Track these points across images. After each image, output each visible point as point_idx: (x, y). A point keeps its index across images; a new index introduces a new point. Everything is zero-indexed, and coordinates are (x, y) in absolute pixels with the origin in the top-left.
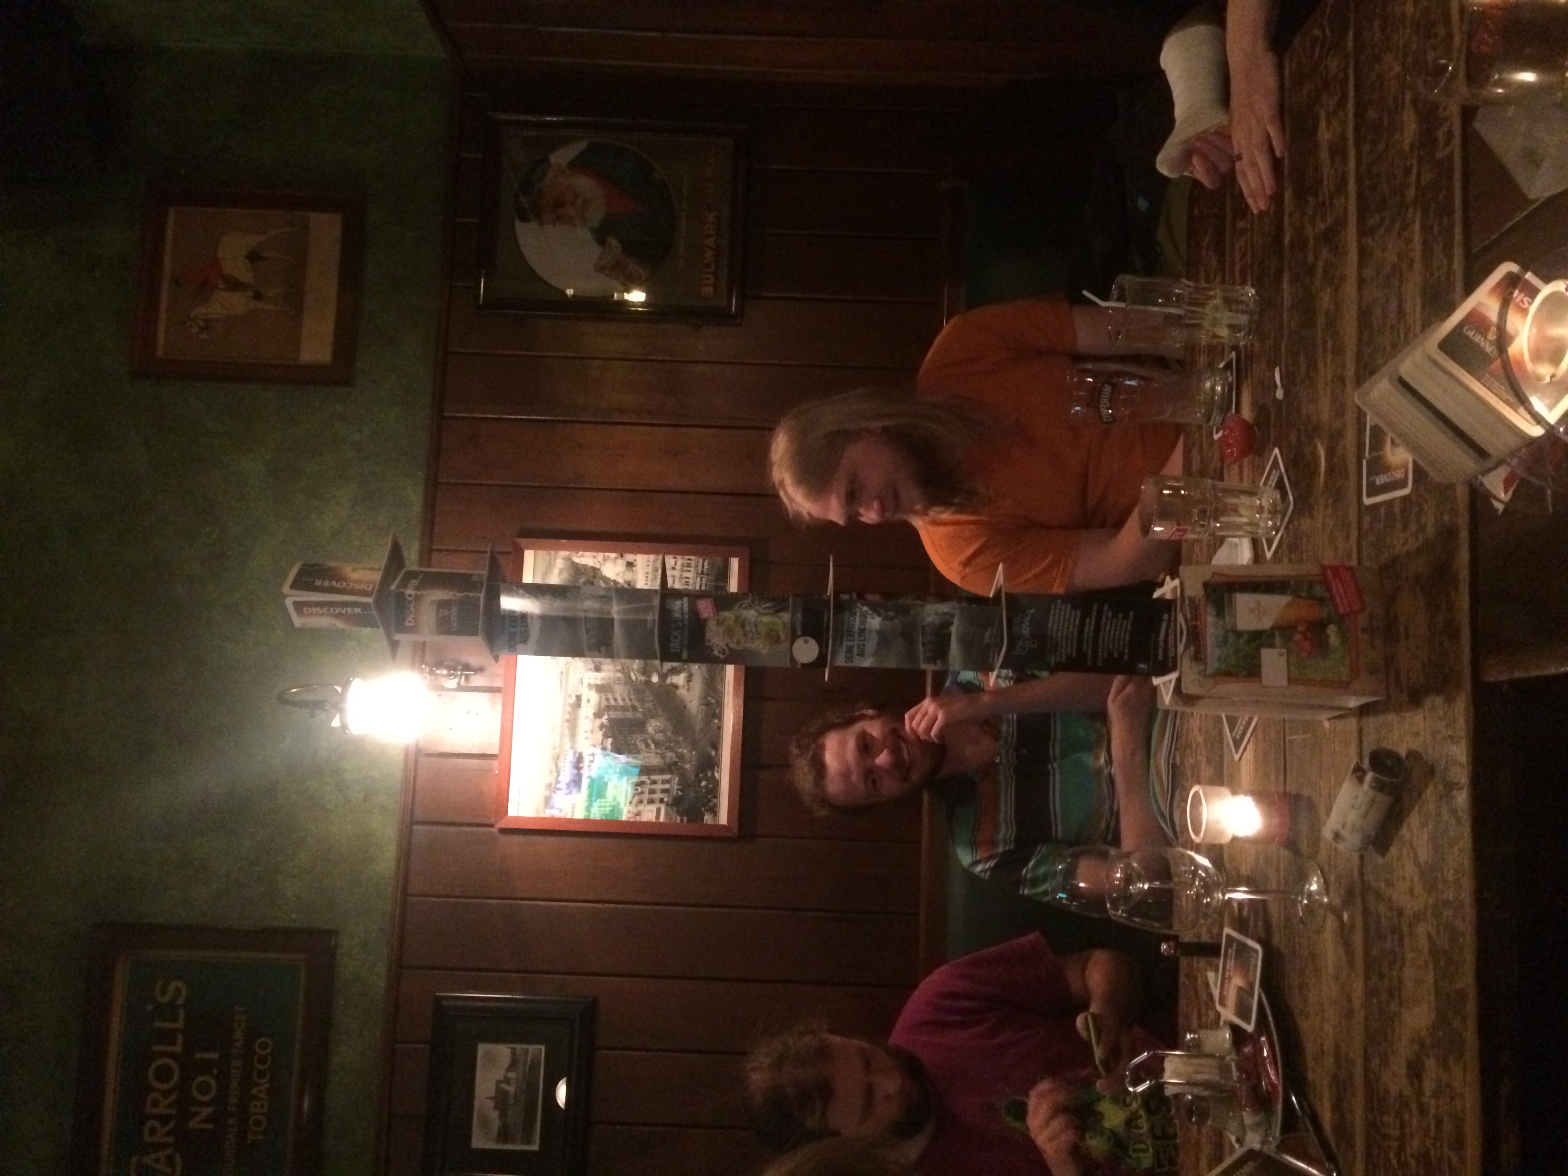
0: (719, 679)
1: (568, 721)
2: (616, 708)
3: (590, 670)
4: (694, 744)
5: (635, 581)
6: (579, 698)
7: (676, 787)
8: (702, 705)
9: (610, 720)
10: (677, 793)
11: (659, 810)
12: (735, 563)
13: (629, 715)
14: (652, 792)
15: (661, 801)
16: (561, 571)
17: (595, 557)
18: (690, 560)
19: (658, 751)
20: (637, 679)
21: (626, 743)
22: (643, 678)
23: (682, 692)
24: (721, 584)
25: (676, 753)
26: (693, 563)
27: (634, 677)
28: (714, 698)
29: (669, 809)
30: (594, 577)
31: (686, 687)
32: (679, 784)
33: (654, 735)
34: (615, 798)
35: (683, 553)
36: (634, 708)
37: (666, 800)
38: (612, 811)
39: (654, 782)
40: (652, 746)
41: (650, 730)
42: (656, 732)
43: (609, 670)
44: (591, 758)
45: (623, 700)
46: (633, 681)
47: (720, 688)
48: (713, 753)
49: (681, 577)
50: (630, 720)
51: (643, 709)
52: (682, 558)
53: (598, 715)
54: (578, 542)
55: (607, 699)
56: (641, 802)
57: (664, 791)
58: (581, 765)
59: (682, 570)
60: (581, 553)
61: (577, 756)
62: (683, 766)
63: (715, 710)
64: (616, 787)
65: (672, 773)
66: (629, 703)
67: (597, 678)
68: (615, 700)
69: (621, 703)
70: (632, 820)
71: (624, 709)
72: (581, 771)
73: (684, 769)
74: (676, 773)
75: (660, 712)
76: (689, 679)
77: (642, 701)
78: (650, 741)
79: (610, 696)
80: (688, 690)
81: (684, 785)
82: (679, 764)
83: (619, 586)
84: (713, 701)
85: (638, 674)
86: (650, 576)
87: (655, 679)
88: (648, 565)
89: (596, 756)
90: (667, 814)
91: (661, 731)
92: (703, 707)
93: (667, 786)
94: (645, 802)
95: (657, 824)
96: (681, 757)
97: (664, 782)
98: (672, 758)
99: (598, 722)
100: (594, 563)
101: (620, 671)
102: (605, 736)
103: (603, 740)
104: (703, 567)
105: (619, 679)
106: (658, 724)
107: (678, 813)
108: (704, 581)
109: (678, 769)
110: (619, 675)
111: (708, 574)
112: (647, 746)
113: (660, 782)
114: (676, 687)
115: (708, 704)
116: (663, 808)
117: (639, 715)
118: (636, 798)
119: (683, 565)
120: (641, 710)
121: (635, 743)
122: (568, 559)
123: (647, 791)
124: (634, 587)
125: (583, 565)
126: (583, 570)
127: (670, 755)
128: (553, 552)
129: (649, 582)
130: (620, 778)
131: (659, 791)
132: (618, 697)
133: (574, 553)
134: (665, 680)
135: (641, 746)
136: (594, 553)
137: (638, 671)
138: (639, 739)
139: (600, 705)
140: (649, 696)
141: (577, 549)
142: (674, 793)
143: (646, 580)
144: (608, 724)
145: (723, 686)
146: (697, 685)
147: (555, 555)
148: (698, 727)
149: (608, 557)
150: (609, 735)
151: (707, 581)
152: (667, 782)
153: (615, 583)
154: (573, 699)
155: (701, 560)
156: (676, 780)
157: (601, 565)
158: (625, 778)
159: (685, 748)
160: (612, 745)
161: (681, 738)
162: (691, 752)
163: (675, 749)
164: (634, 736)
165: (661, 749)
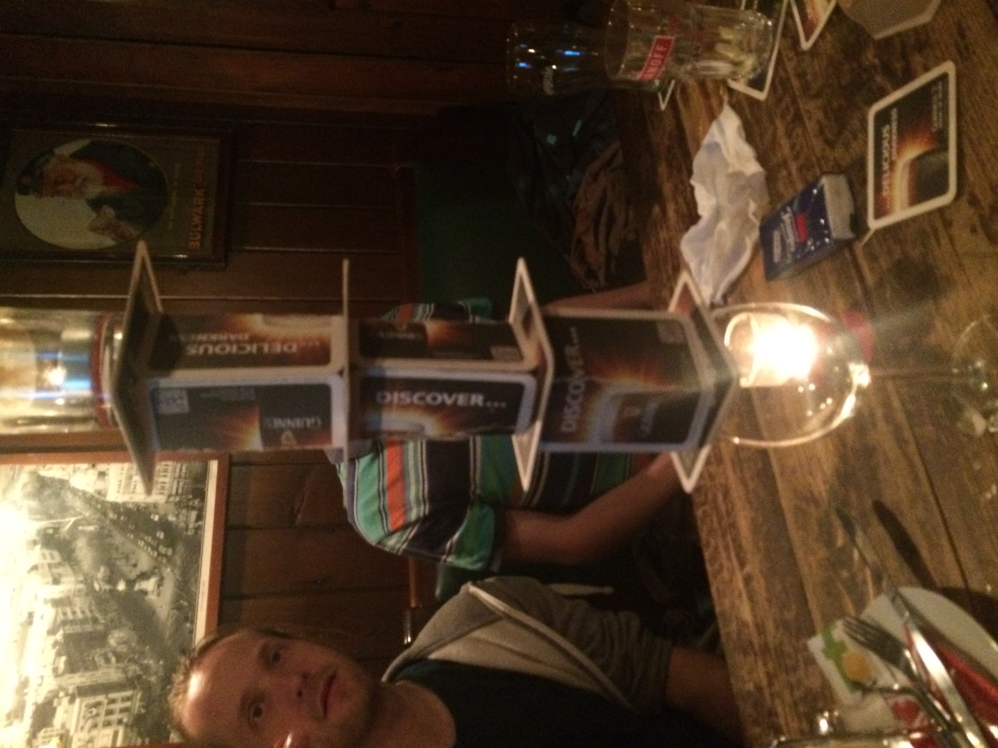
0: (193, 580)
1: (16, 641)
2: (73, 622)
3: (48, 583)
4: (162, 653)
5: (106, 490)
6: (31, 615)
7: (138, 704)
8: (173, 609)
9: (67, 637)
10: (139, 711)
11: (116, 734)
12: (214, 466)
13: (89, 628)
14: (110, 712)
15: (120, 722)
16: (25, 485)
17: (64, 469)
18: (167, 465)
19: (120, 665)
20: (100, 589)
21: (84, 661)
22: (107, 587)
23: (152, 597)
24: (198, 486)
25: (141, 666)
26: (170, 469)
27: (97, 586)
28: (186, 600)
29: (129, 730)
30: (62, 488)
31: (155, 593)
32: (142, 700)
33: (115, 648)
34: (63, 726)
36: (95, 621)
37: (125, 720)
39: (113, 701)
40: (113, 660)
41: (112, 642)
42: (119, 644)
43: (70, 582)
44: (39, 681)
45: (83, 612)
46: (95, 591)
47: (194, 589)
50: (91, 633)
51: (105, 619)
53: (52, 632)
55: (65, 614)
56: (95, 726)
57: (123, 710)
58: (26, 691)
59: (158, 476)
60: (48, 466)
61: (23, 679)
62: (149, 679)
63: (188, 613)
64: (66, 711)
65: (134, 688)
66: (88, 614)
67: (57, 592)
68: (74, 613)
69: (80, 615)
71: (83, 622)
72: (26, 698)
73: (149, 683)
74: (139, 687)
75: (124, 620)
76: (160, 584)
77: (105, 612)
78: (110, 655)
79: (68, 610)
80: (159, 595)
81: (148, 699)
82: (144, 677)
83: (88, 495)
84: (186, 604)
85: (102, 583)
86: (123, 483)
87: (121, 586)
88: (121, 474)
89: (45, 679)
90: (126, 736)
91: (125, 643)
92: (175, 611)
93: (128, 704)
94: (100, 725)
96: (146, 669)
97: (124, 700)
98: (135, 671)
99: (52, 639)
100: (63, 475)
101: (82, 582)
102: (59, 654)
103: (55, 659)
104: (181, 469)
105: (80, 591)
106: (122, 634)
107: (140, 734)
108: (181, 484)
109: (141, 683)
110: (81, 586)
111: (185, 478)
112: (107, 660)
113: (120, 700)
114: (144, 593)
115: (179, 608)
116: (121, 730)
117: (100, 628)
118: (90, 723)
120: (102, 621)
121: (93, 659)
122: (34, 473)
123: (102, 710)
124: (105, 496)
125: (50, 478)
126: (49, 483)
127: (133, 669)
128: (17, 466)
129: (122, 490)
130: (72, 700)
131: (118, 711)
132: (78, 610)
133: (41, 467)
134: (133, 586)
135: (100, 661)
136: (64, 466)
137: (103, 580)
138: (98, 655)
139: (55, 620)
140: (113, 605)
141: (46, 462)
142: (136, 711)
143: (119, 488)
144: (62, 641)
145: (198, 588)
146: (169, 589)
147: (21, 469)
148: (167, 634)
149: (79, 468)
150: (63, 653)
151: (185, 484)
152: (128, 699)
153: (84, 493)
154: (25, 617)
155: (179, 465)
156: (139, 696)
157: (70, 476)
158: (78, 701)
159: (152, 658)
160: (65, 663)
161: (147, 648)
162: (158, 662)
163: (140, 661)
164: (93, 651)
165: (123, 662)
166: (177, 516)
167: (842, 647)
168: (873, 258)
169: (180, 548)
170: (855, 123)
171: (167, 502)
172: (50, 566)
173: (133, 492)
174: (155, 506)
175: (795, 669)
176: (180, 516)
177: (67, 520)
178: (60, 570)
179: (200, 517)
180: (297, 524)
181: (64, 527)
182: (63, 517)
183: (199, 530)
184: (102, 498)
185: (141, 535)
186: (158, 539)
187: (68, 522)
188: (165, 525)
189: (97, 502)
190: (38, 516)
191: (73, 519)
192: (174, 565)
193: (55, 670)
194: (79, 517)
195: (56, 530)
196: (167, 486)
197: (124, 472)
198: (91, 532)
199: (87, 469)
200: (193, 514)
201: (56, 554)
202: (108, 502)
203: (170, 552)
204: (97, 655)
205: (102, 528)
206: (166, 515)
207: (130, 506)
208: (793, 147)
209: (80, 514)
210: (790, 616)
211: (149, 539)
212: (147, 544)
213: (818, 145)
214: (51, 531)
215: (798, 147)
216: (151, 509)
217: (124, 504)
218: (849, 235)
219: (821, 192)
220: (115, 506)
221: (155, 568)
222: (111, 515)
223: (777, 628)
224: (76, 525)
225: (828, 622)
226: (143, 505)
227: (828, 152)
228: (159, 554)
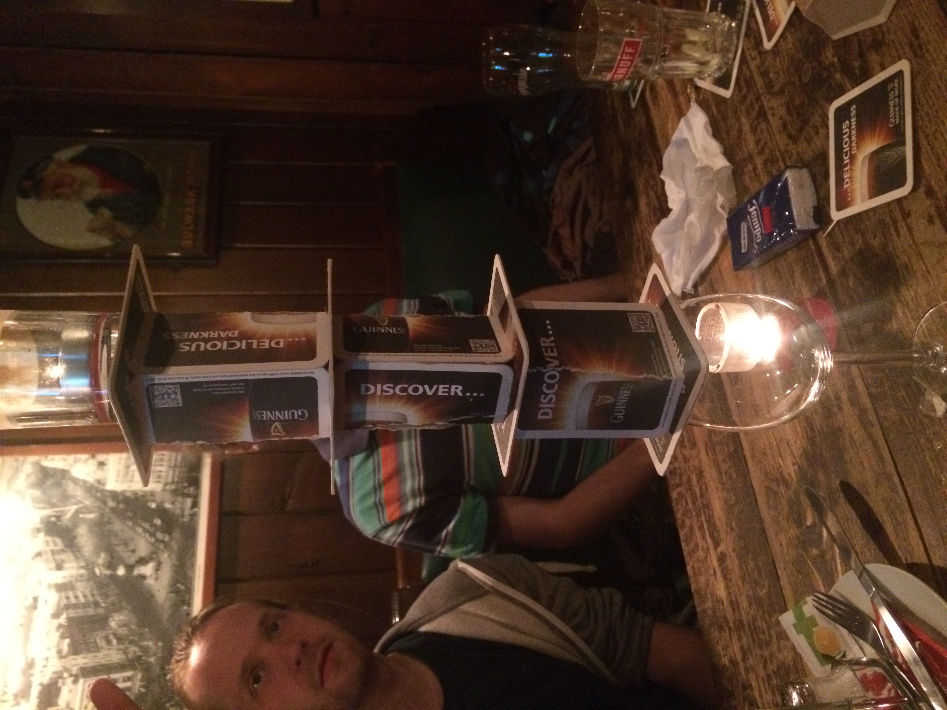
0: (189, 565)
1: (21, 625)
2: (75, 606)
3: (51, 569)
4: (159, 635)
5: (107, 481)
6: (35, 599)
7: (138, 684)
8: (171, 592)
9: (70, 620)
10: (139, 690)
12: (207, 459)
13: (91, 611)
16: (28, 476)
17: (65, 460)
18: (163, 455)
19: (121, 646)
20: (101, 573)
21: (86, 643)
22: (108, 572)
23: (150, 581)
24: (194, 474)
25: (141, 647)
26: (166, 458)
27: (97, 571)
28: (183, 584)
30: (63, 478)
31: (154, 576)
32: (142, 680)
33: (116, 630)
34: (68, 705)
36: (96, 604)
40: (114, 642)
41: (113, 624)
42: (120, 626)
43: (72, 568)
44: (45, 663)
45: (85, 596)
46: (96, 576)
47: (190, 573)
50: (92, 617)
51: (106, 603)
53: (56, 615)
55: (68, 598)
58: (31, 672)
60: (50, 457)
61: (29, 661)
62: (148, 659)
63: (184, 596)
64: (70, 691)
65: (135, 668)
66: (90, 599)
67: (60, 577)
68: (76, 597)
69: (82, 600)
71: (86, 605)
72: (32, 679)
73: (148, 663)
74: (139, 667)
75: (124, 604)
76: (158, 569)
77: (105, 596)
78: (111, 637)
79: (71, 594)
80: (156, 579)
81: (149, 681)
82: (144, 658)
83: (88, 485)
84: (182, 587)
85: (102, 568)
87: (121, 571)
89: (50, 660)
91: (125, 625)
92: (172, 595)
96: (145, 650)
97: (126, 680)
98: (135, 653)
99: (56, 623)
100: (64, 466)
101: (83, 567)
102: (63, 637)
103: (59, 643)
105: (81, 576)
106: (122, 618)
108: (177, 473)
109: (141, 664)
110: (83, 571)
111: (181, 467)
112: (109, 642)
113: (121, 680)
114: (143, 577)
115: (177, 591)
117: (101, 611)
120: (104, 605)
121: (95, 642)
122: (37, 464)
124: (104, 485)
125: (51, 468)
126: (52, 473)
127: (133, 649)
128: (21, 458)
129: (120, 479)
130: (75, 682)
132: (80, 595)
133: (43, 458)
134: (132, 571)
135: (102, 643)
136: (65, 456)
137: (104, 566)
138: (101, 636)
139: (59, 605)
140: (113, 589)
141: (48, 453)
142: (136, 691)
143: (118, 477)
144: (66, 624)
145: (193, 572)
146: (166, 574)
147: (24, 462)
148: (165, 617)
149: (79, 459)
150: (66, 635)
151: (180, 472)
152: (129, 679)
153: (85, 482)
154: (30, 601)
155: (174, 454)
156: (139, 675)
157: (71, 466)
158: (81, 681)
159: (151, 639)
160: (69, 645)
161: (146, 630)
162: (157, 644)
163: (140, 643)
164: (95, 633)
165: (123, 644)
166: (173, 503)
167: (812, 622)
168: (836, 248)
169: (177, 534)
170: (816, 119)
171: (164, 490)
172: (53, 553)
173: (131, 481)
174: (152, 494)
175: (768, 643)
176: (177, 503)
177: (68, 508)
178: (62, 556)
179: (195, 504)
180: (288, 509)
181: (65, 515)
182: (65, 506)
183: (194, 516)
184: (101, 487)
185: (139, 521)
186: (155, 525)
187: (69, 510)
188: (161, 512)
189: (97, 490)
190: (41, 505)
191: (74, 508)
192: (171, 551)
193: (59, 652)
194: (81, 505)
195: (58, 518)
196: (163, 474)
197: (123, 462)
198: (91, 520)
199: (87, 460)
200: (189, 502)
201: (58, 540)
202: (107, 491)
203: (167, 538)
204: (99, 638)
205: (102, 515)
206: (163, 503)
207: (128, 494)
208: (757, 143)
209: (81, 502)
210: (762, 592)
211: (147, 526)
212: (146, 531)
213: (782, 140)
214: (53, 519)
215: (762, 143)
216: (149, 497)
217: (123, 492)
218: (813, 226)
219: (785, 185)
220: (114, 495)
221: (153, 553)
222: (111, 504)
223: (750, 604)
224: (77, 512)
225: (799, 599)
226: (141, 493)
227: (791, 147)
228: (157, 540)
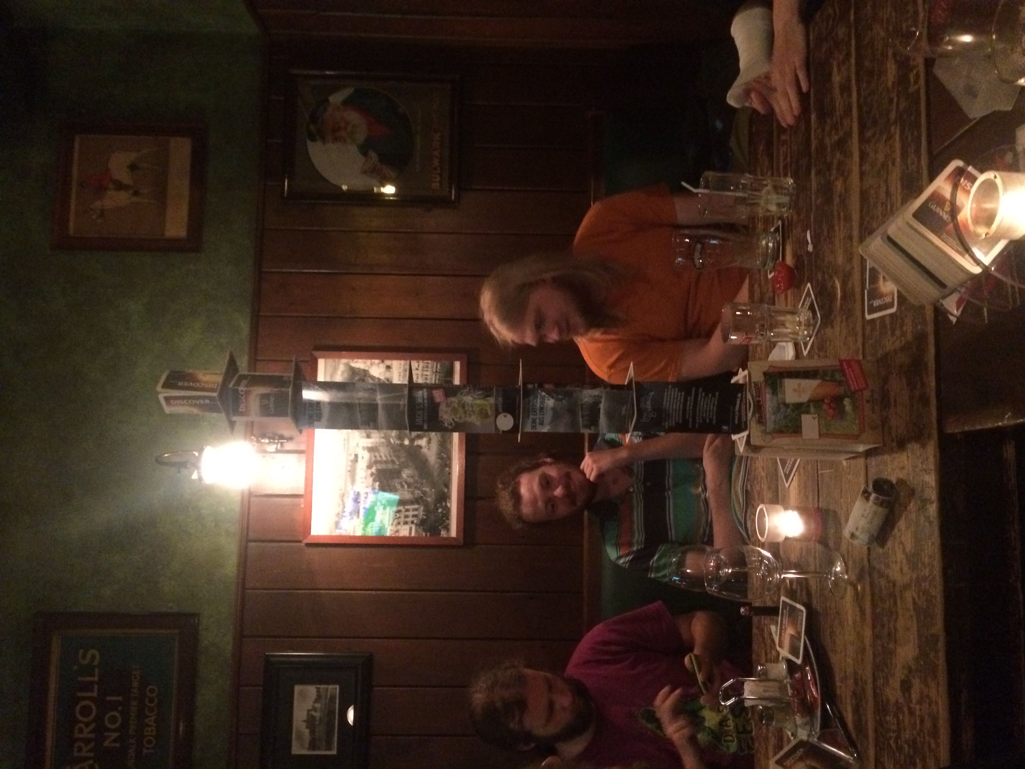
0: (448, 441)
1: (349, 471)
2: (381, 462)
3: (363, 437)
4: (433, 485)
5: (392, 378)
6: (356, 456)
7: (422, 513)
8: (438, 458)
9: (378, 470)
10: (423, 517)
11: (411, 529)
12: (457, 365)
13: (390, 466)
14: (406, 517)
15: (412, 522)
16: (343, 373)
17: (365, 363)
18: (428, 363)
19: (410, 489)
20: (394, 442)
21: (389, 486)
22: (398, 442)
23: (425, 450)
24: (448, 379)
25: (422, 491)
26: (430, 366)
27: (392, 441)
28: (445, 454)
29: (417, 527)
30: (365, 376)
31: (427, 447)
32: (424, 511)
33: (406, 479)
34: (381, 522)
35: (423, 359)
36: (393, 462)
37: (415, 521)
38: (380, 530)
39: (407, 510)
40: (406, 486)
41: (404, 475)
42: (408, 477)
43: (376, 437)
44: (366, 495)
45: (386, 456)
46: (392, 445)
48: (446, 490)
49: (422, 375)
50: (391, 470)
51: (399, 462)
52: (423, 362)
53: (369, 467)
54: (352, 353)
55: (375, 457)
56: (399, 523)
57: (414, 516)
59: (423, 371)
60: (355, 360)
61: (356, 493)
62: (427, 499)
63: (446, 461)
64: (382, 514)
65: (419, 503)
66: (389, 458)
67: (368, 442)
68: (381, 457)
69: (384, 459)
70: (393, 535)
71: (386, 462)
73: (427, 501)
74: (422, 504)
75: (410, 464)
76: (429, 442)
77: (398, 457)
78: (404, 483)
79: (377, 454)
80: (429, 449)
81: (427, 511)
82: (424, 498)
83: (381, 382)
84: (445, 456)
85: (395, 439)
86: (402, 374)
87: (407, 442)
88: (400, 368)
89: (369, 494)
90: (416, 531)
91: (412, 477)
92: (439, 460)
93: (416, 513)
94: (402, 523)
95: (410, 538)
96: (424, 493)
97: (414, 510)
98: (419, 494)
99: (369, 472)
100: (365, 367)
101: (383, 438)
102: (375, 481)
103: (373, 483)
104: (437, 367)
105: (382, 443)
106: (409, 472)
107: (424, 530)
108: (438, 377)
109: (423, 502)
110: (383, 440)
111: (440, 373)
112: (402, 486)
113: (411, 510)
114: (420, 447)
115: (441, 458)
116: (414, 527)
117: (397, 467)
118: (396, 521)
119: (423, 367)
120: (398, 463)
121: (394, 485)
122: (347, 365)
123: (402, 516)
125: (357, 368)
126: (357, 371)
127: (417, 492)
128: (337, 360)
129: (401, 379)
130: (385, 508)
131: (411, 516)
132: (383, 455)
133: (351, 361)
134: (413, 443)
135: (399, 487)
136: (364, 360)
138: (397, 482)
139: (370, 460)
140: (403, 454)
141: (353, 358)
142: (421, 517)
143: (400, 377)
144: (376, 473)
145: (452, 447)
146: (434, 446)
147: (339, 364)
148: (435, 474)
149: (374, 363)
150: (377, 480)
151: (440, 377)
152: (416, 510)
153: (379, 380)
154: (353, 457)
155: (435, 363)
156: (422, 509)
157: (369, 368)
158: (388, 508)
159: (428, 487)
160: (379, 486)
161: (425, 481)
162: (431, 490)
163: (421, 488)
164: (394, 480)
165: (411, 488)
193: (373, 489)
197: (402, 366)
199: (379, 363)
204: (396, 482)
